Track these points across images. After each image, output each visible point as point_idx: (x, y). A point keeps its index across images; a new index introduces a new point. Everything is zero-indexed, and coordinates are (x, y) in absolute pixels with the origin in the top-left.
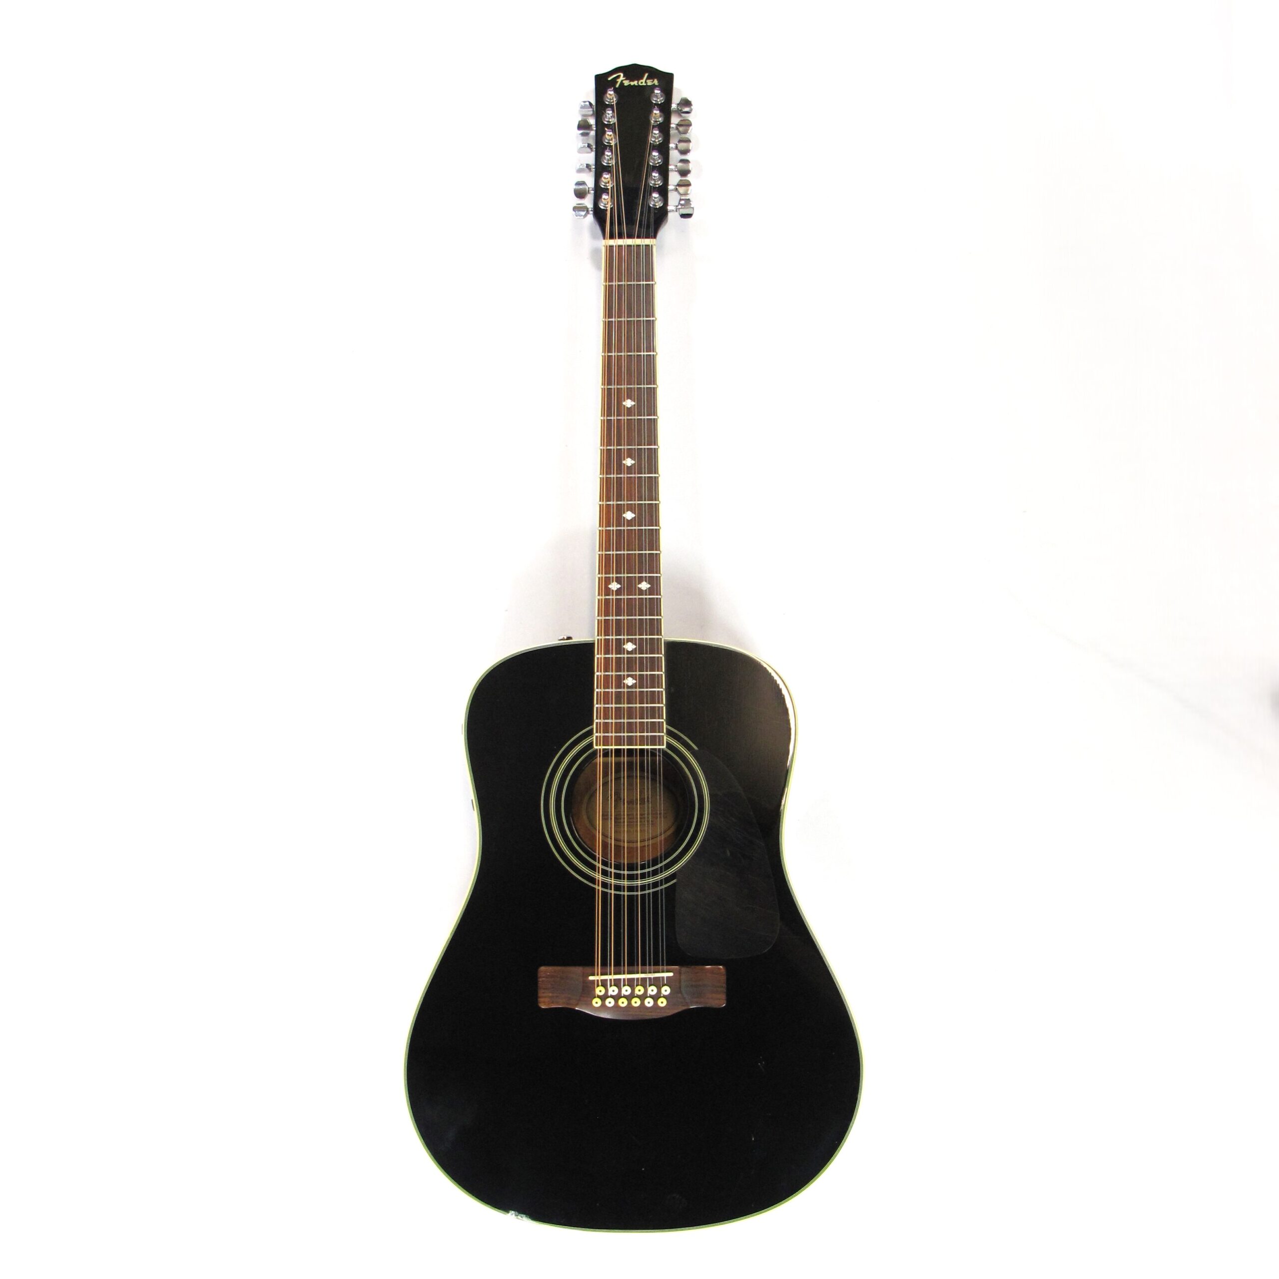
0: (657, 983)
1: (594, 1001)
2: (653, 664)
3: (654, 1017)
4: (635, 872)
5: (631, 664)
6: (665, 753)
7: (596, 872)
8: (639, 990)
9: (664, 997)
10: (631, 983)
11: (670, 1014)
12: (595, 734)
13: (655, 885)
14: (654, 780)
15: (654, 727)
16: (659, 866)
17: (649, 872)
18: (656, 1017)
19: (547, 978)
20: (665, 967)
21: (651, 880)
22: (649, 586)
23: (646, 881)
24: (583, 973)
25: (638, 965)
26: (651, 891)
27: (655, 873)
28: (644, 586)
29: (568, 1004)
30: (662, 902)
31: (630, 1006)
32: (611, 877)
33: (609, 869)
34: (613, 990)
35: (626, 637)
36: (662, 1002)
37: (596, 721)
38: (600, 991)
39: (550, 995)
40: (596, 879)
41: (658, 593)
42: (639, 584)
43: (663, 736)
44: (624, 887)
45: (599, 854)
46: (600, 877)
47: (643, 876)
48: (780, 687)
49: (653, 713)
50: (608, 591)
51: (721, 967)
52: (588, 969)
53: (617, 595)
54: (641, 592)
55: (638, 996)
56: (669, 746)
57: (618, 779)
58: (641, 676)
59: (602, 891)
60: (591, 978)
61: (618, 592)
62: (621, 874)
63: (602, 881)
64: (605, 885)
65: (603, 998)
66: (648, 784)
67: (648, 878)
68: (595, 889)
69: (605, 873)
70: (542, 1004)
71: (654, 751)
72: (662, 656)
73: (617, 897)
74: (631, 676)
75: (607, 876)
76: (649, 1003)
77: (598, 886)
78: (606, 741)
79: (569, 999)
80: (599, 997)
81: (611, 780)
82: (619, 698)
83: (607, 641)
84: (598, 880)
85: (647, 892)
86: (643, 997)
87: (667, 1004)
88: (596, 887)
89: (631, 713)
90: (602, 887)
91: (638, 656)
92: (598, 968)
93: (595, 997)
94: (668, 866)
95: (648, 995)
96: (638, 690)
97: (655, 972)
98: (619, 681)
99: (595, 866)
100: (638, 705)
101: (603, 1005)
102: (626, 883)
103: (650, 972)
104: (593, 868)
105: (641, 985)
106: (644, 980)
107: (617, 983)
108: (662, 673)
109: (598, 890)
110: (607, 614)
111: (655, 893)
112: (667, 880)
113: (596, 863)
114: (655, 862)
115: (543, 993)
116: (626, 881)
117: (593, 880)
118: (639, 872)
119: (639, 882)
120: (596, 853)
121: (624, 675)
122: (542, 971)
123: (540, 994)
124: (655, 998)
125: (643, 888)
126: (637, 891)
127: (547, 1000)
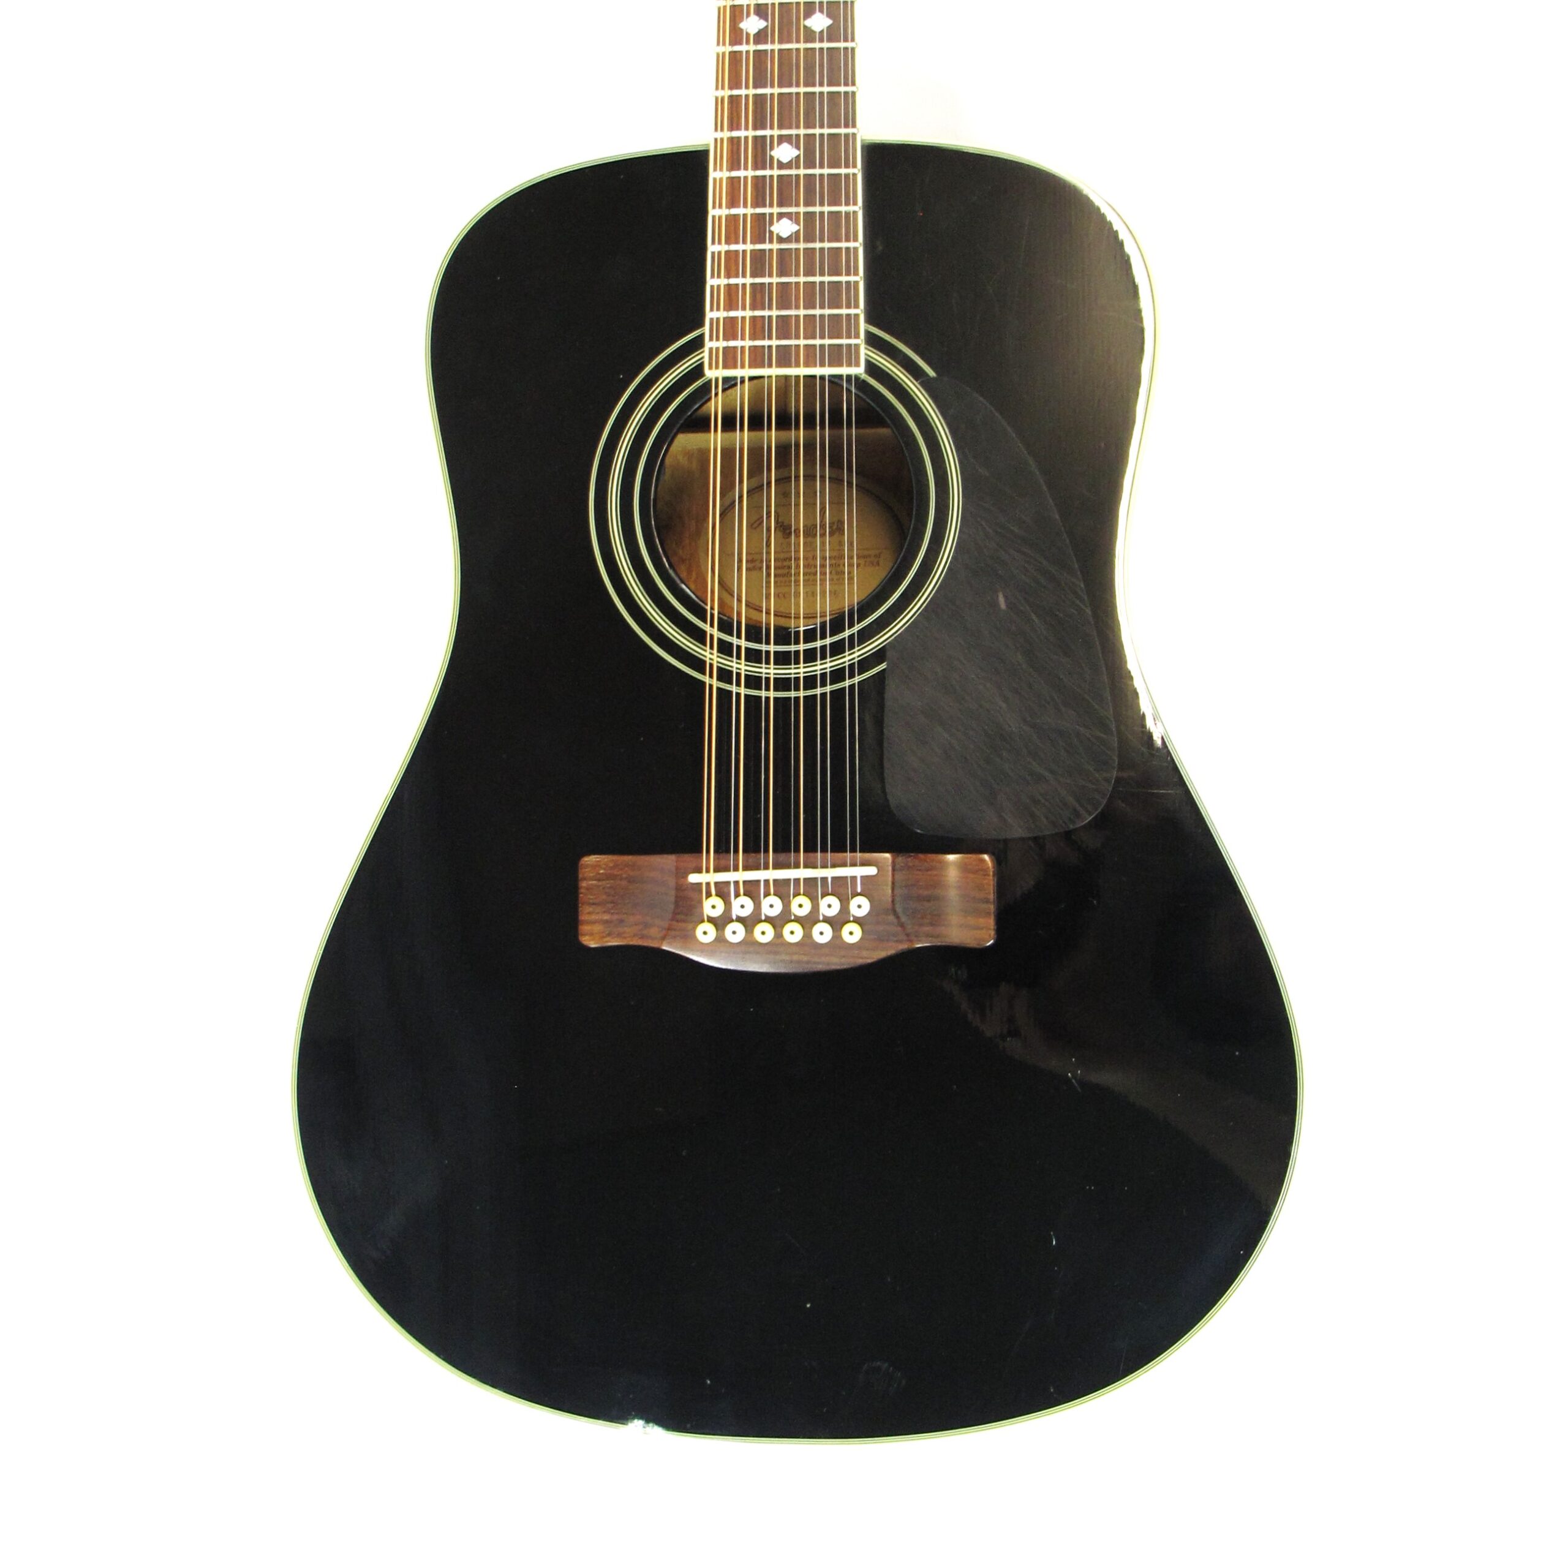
0: (842, 889)
1: (700, 929)
2: (836, 189)
3: (834, 967)
4: (792, 648)
5: (786, 191)
6: (861, 384)
7: (705, 645)
8: (801, 906)
9: (857, 920)
10: (782, 889)
11: (869, 961)
12: (708, 344)
13: (838, 675)
14: (836, 481)
15: (836, 326)
16: (847, 633)
17: (823, 648)
18: (838, 967)
19: (599, 880)
20: (859, 855)
21: (828, 665)
22: (829, 22)
23: (819, 667)
24: (677, 868)
25: (797, 850)
26: (828, 689)
27: (837, 649)
28: (819, 22)
29: (642, 937)
30: (854, 713)
31: (779, 941)
32: (739, 657)
33: (734, 640)
34: (742, 906)
35: (776, 132)
36: (852, 934)
37: (710, 315)
38: (712, 906)
39: (606, 917)
40: (705, 662)
41: (849, 36)
42: (805, 19)
43: (857, 346)
44: (768, 679)
45: (713, 607)
46: (714, 657)
47: (810, 656)
48: (1121, 237)
49: (836, 295)
50: (737, 36)
51: (986, 857)
52: (688, 859)
53: (756, 42)
54: (810, 35)
55: (798, 920)
56: (872, 369)
57: (755, 491)
58: (809, 216)
59: (718, 689)
60: (693, 878)
61: (761, 37)
62: (761, 651)
63: (718, 667)
64: (725, 675)
65: (720, 923)
66: (824, 490)
67: (821, 659)
68: (704, 683)
69: (725, 649)
70: (587, 937)
71: (836, 380)
72: (857, 171)
73: (753, 703)
74: (789, 215)
75: (732, 656)
76: (822, 934)
77: (711, 676)
78: (730, 358)
79: (647, 926)
80: (711, 920)
81: (741, 497)
82: (759, 263)
83: (734, 142)
84: (711, 665)
85: (818, 691)
86: (808, 922)
87: (861, 939)
88: (706, 679)
89: (785, 295)
90: (719, 679)
91: (802, 172)
92: (710, 857)
93: (703, 921)
94: (865, 636)
95: (821, 918)
96: (802, 246)
97: (834, 866)
98: (761, 228)
99: (704, 633)
100: (802, 279)
101: (720, 940)
102: (771, 671)
103: (824, 866)
104: (699, 636)
105: (804, 895)
106: (810, 882)
107: (751, 890)
108: (857, 208)
109: (711, 686)
110: (735, 83)
111: (838, 695)
112: (864, 664)
113: (707, 627)
114: (837, 625)
115: (589, 913)
116: (772, 666)
117: (699, 664)
118: (802, 647)
119: (801, 670)
120: (707, 604)
121: (771, 215)
122: (587, 866)
123: (583, 917)
124: (836, 923)
125: (810, 682)
126: (797, 689)
127: (597, 928)
